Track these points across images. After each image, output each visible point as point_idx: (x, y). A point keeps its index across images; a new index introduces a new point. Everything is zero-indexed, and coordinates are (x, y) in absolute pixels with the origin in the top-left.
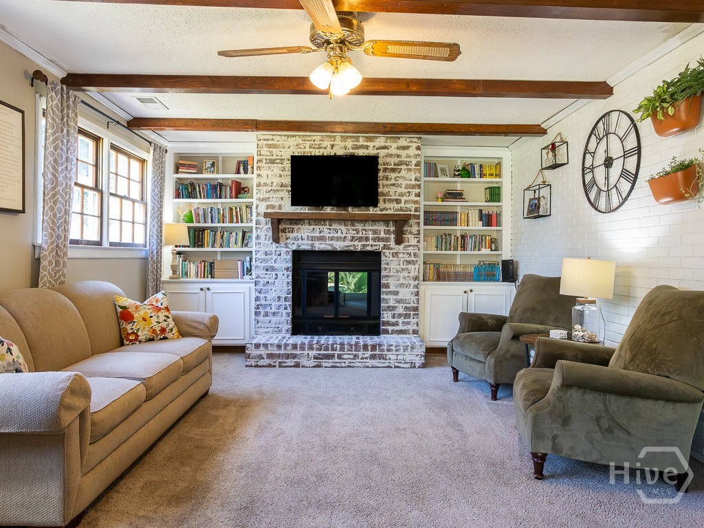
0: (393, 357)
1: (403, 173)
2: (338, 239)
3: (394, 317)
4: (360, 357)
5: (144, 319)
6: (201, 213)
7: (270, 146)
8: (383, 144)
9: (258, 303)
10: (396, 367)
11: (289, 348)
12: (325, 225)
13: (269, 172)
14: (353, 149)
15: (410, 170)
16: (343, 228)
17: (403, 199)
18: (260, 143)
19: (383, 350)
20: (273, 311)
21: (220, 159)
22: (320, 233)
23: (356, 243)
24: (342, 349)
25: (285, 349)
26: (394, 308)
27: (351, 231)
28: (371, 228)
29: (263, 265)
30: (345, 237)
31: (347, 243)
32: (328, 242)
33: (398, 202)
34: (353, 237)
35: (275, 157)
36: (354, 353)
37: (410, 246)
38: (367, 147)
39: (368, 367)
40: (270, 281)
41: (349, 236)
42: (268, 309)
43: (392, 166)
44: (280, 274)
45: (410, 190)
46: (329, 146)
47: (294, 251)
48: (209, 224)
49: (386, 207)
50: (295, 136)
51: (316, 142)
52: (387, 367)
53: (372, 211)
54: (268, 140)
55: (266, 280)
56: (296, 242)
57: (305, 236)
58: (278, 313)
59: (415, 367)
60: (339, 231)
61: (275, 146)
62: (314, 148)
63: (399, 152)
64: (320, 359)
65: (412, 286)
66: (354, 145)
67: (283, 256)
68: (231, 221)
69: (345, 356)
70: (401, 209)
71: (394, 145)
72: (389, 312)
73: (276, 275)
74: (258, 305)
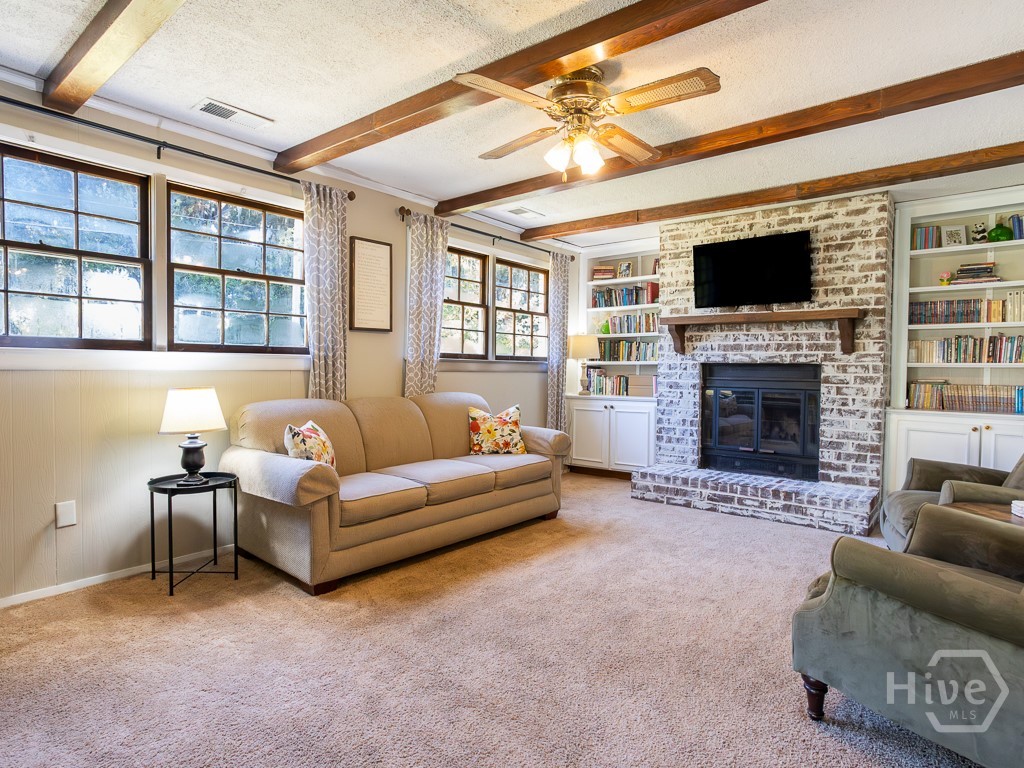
0: (817, 513)
1: (857, 249)
2: (758, 348)
3: (839, 458)
4: (769, 506)
5: (489, 432)
6: (617, 322)
7: (674, 238)
8: (825, 212)
9: (660, 426)
10: (821, 528)
11: (679, 482)
12: (741, 330)
13: (674, 270)
14: (780, 225)
15: (868, 243)
16: (765, 333)
17: (856, 287)
18: (663, 235)
19: (801, 501)
20: (677, 436)
21: (640, 259)
22: (735, 340)
23: (783, 353)
24: (744, 492)
25: (674, 483)
26: (839, 445)
27: (776, 337)
28: (805, 331)
29: (666, 381)
30: (768, 345)
31: (771, 353)
32: (745, 352)
33: (847, 291)
34: (779, 345)
35: (680, 250)
36: (760, 499)
37: (866, 356)
38: (800, 220)
39: (779, 521)
40: (675, 400)
41: (773, 344)
42: (671, 434)
43: (839, 242)
44: (685, 392)
45: (868, 273)
46: (747, 227)
47: (702, 364)
48: (626, 335)
49: (827, 301)
50: (704, 220)
51: (730, 224)
52: (808, 526)
53: (806, 307)
54: (672, 230)
55: (670, 399)
56: (705, 353)
57: (715, 346)
58: (683, 439)
59: (851, 532)
60: (760, 338)
61: (679, 237)
62: (727, 232)
63: (849, 220)
64: (715, 500)
65: (869, 415)
66: (781, 220)
67: (690, 370)
68: (648, 330)
69: (748, 502)
70: (853, 302)
71: (842, 211)
72: (831, 451)
73: (681, 393)
74: (660, 429)
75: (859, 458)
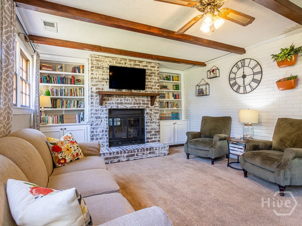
0: (157, 152)
1: (153, 77)
2: (128, 104)
3: (151, 136)
4: (145, 154)
5: (68, 150)
6: (54, 91)
7: (97, 60)
8: (146, 65)
9: (93, 134)
10: (159, 156)
11: (115, 154)
12: (123, 97)
13: (97, 73)
14: (134, 65)
15: (155, 76)
16: (130, 99)
17: (153, 87)
18: (93, 58)
19: (154, 150)
20: (100, 137)
22: (121, 101)
23: (136, 105)
24: (138, 151)
25: (113, 154)
26: (151, 132)
27: (134, 100)
28: (141, 99)
29: (95, 116)
30: (131, 103)
31: (132, 105)
32: (124, 105)
33: (151, 88)
34: (134, 103)
35: (99, 66)
36: (143, 152)
37: (156, 106)
38: (139, 65)
39: (148, 158)
40: (98, 123)
41: (133, 102)
42: (98, 137)
43: (149, 74)
44: (103, 120)
45: (156, 84)
46: (124, 63)
47: (109, 109)
48: (59, 97)
49: (148, 91)
50: (109, 57)
51: (118, 61)
52: (155, 157)
53: (142, 91)
54: (96, 57)
55: (96, 123)
56: (110, 105)
57: (114, 102)
58: (103, 138)
59: (165, 155)
60: (129, 100)
61: (100, 61)
62: (118, 63)
63: (152, 68)
64: (129, 157)
65: (157, 122)
66: (134, 64)
67: (104, 112)
68: (71, 95)
69: (139, 154)
70: (153, 92)
71: (150, 65)
72: (149, 134)
73: (101, 120)
75: (156, 135)
